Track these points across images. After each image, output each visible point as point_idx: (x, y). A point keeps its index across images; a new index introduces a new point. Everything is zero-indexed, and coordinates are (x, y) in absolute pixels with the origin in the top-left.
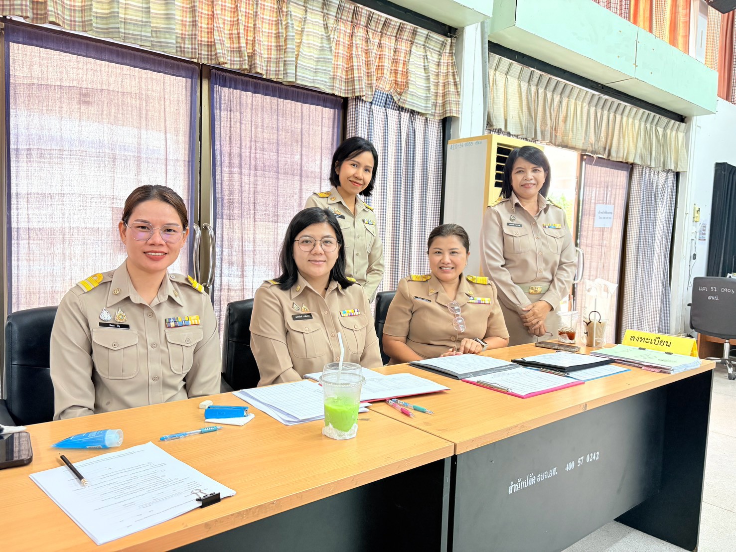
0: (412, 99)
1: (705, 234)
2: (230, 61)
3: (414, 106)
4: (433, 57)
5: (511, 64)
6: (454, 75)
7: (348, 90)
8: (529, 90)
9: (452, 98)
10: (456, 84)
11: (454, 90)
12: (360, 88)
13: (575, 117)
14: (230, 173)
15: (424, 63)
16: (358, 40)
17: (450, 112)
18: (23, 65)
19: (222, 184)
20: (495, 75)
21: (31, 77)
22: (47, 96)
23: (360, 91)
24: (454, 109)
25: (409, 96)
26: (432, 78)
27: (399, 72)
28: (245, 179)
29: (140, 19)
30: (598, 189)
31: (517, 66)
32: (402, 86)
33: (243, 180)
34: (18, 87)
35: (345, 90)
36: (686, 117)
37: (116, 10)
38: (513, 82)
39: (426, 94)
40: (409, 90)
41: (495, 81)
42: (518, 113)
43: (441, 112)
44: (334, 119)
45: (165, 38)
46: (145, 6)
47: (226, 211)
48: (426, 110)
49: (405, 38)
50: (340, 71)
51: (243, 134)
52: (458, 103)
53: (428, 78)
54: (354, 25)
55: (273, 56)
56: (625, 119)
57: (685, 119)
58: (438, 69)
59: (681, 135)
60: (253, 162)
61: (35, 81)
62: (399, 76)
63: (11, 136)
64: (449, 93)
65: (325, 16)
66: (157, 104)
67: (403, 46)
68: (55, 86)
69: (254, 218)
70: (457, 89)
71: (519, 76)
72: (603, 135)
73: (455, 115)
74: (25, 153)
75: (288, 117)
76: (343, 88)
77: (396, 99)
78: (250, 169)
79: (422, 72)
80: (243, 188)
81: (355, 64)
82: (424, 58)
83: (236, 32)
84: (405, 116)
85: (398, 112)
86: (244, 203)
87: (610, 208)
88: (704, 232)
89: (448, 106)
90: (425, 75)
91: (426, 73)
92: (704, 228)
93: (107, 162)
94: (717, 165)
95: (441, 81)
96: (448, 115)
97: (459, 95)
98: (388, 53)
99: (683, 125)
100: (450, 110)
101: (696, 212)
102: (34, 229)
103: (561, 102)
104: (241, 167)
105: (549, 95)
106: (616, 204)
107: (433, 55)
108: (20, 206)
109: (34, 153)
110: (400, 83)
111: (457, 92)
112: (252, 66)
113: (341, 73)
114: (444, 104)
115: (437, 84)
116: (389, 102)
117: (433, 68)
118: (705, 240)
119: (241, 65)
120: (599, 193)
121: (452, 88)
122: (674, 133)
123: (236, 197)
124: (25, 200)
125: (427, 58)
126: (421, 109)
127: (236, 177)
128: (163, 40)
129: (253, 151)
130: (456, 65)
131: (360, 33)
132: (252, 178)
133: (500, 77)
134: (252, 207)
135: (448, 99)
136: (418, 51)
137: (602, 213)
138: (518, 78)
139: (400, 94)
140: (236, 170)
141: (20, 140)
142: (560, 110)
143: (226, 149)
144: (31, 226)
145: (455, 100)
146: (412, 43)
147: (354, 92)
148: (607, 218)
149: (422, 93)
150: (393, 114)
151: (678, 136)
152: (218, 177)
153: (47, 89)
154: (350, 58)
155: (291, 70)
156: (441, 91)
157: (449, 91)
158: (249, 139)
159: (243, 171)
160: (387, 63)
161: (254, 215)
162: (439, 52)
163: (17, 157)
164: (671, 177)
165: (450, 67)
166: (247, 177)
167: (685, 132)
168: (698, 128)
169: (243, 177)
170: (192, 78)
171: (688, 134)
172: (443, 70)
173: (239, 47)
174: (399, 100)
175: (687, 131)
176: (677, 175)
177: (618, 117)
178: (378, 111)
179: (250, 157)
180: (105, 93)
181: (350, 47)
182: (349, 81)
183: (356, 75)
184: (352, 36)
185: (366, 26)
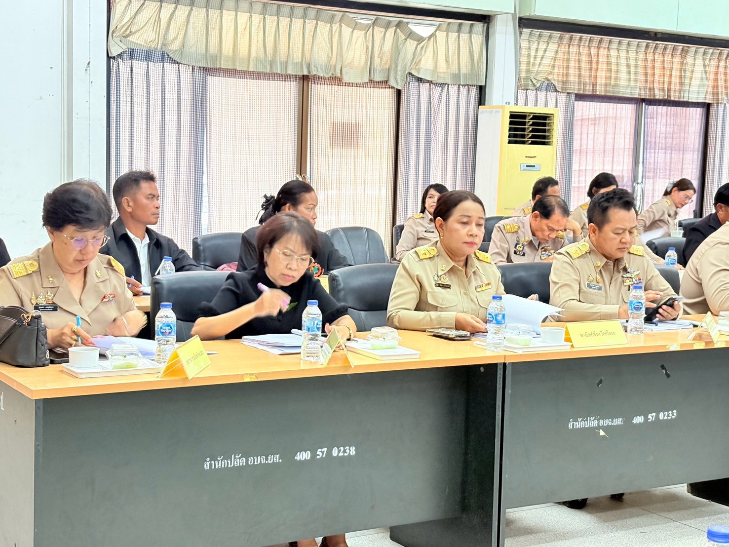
2: (659, 95)
12: (721, 98)
16: (721, 70)
21: (580, 116)
28: (656, 155)
29: (625, 84)
34: (576, 121)
37: (619, 83)
44: (703, 114)
45: (634, 90)
46: (628, 77)
50: (709, 88)
54: (719, 60)
55: (677, 88)
60: (661, 145)
65: (704, 60)
68: (587, 119)
75: (679, 117)
76: (711, 97)
81: (719, 84)
83: (662, 80)
104: (654, 148)
112: (669, 96)
113: (710, 90)
119: (664, 97)
127: (652, 154)
129: (661, 139)
131: (722, 63)
147: (718, 100)
154: (716, 80)
155: (686, 95)
161: (660, 175)
173: (664, 88)
181: (717, 73)
182: (716, 94)
183: (720, 90)
184: (718, 66)
185: (726, 59)
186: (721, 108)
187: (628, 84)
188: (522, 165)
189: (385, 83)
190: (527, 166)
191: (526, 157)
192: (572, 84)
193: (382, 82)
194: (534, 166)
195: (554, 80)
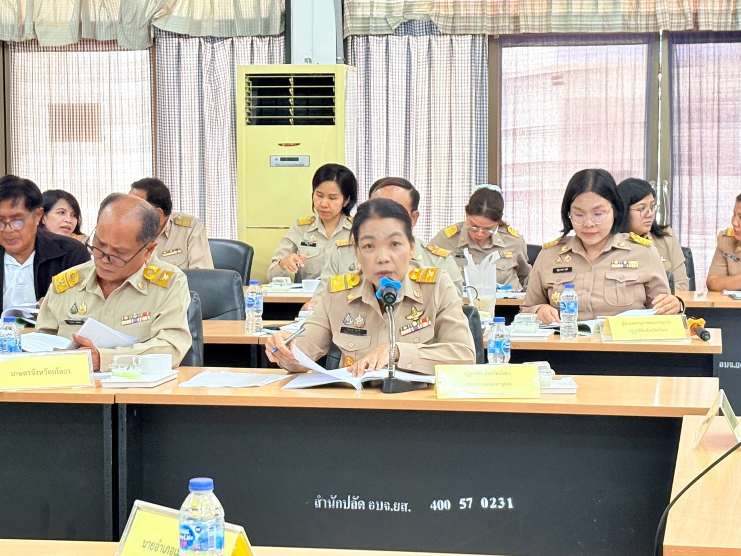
14: (690, 128)
18: (511, 63)
19: (679, 140)
21: (516, 73)
22: (528, 85)
28: (707, 133)
29: (590, 11)
33: (704, 135)
34: (507, 81)
47: (685, 167)
51: (704, 86)
60: (716, 114)
61: (519, 75)
63: (502, 121)
66: (616, 73)
68: (533, 75)
69: (718, 172)
74: (511, 132)
78: (713, 121)
80: (704, 143)
86: (706, 157)
93: (571, 133)
102: (517, 192)
104: (701, 121)
108: (507, 175)
109: (517, 131)
112: (697, 24)
123: (696, 152)
124: (512, 169)
127: (695, 132)
128: (611, 23)
129: (716, 102)
132: (715, 131)
134: (716, 161)
140: (695, 125)
141: (509, 122)
143: (684, 105)
144: (515, 190)
152: (676, 134)
153: (528, 79)
158: (710, 91)
159: (704, 125)
161: (718, 169)
163: (506, 136)
166: (709, 131)
169: (704, 130)
170: (648, 43)
173: (684, 10)
179: (713, 109)
180: (572, 72)
187: (594, 11)
188: (273, 158)
189: (112, 44)
190: (282, 159)
191: (281, 145)
192: (472, 20)
193: (107, 43)
194: (297, 159)
195: (438, 16)
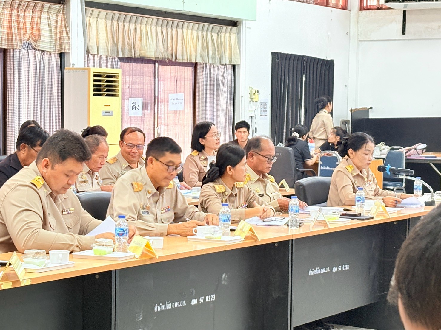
0: (43, 44)
1: (266, 111)
3: (43, 48)
4: (53, 17)
5: (99, 12)
6: (66, 27)
7: (9, 45)
8: (112, 24)
9: (65, 41)
10: (67, 32)
11: (66, 36)
12: (16, 44)
13: (147, 36)
15: (48, 21)
16: (14, 18)
17: (65, 50)
20: (90, 20)
23: (16, 46)
24: (67, 47)
25: (41, 43)
26: (53, 30)
27: (34, 28)
30: (169, 82)
31: (104, 12)
32: (37, 37)
35: (7, 44)
36: (237, 22)
38: (102, 22)
39: (50, 40)
40: (41, 39)
41: (90, 24)
42: (106, 41)
43: (59, 48)
48: (50, 49)
49: (37, 9)
50: (4, 35)
52: (69, 44)
53: (51, 31)
54: (12, 9)
56: (185, 31)
57: (237, 23)
58: (56, 24)
59: (234, 36)
62: (34, 31)
64: (63, 38)
67: (36, 14)
70: (68, 35)
71: (105, 17)
72: (169, 45)
73: (67, 51)
76: (6, 43)
77: (33, 45)
79: (47, 27)
81: (13, 31)
82: (48, 19)
84: (38, 53)
85: (34, 51)
87: (181, 95)
88: (265, 110)
89: (63, 45)
90: (49, 28)
91: (49, 27)
92: (265, 106)
94: (273, 54)
95: (58, 30)
96: (63, 51)
97: (69, 38)
98: (29, 20)
99: (234, 28)
100: (65, 48)
101: (253, 94)
103: (136, 28)
105: (126, 25)
106: (186, 92)
107: (53, 16)
110: (35, 35)
111: (68, 37)
113: (5, 36)
114: (60, 44)
115: (56, 34)
116: (29, 47)
117: (53, 23)
118: (266, 116)
120: (170, 86)
121: (65, 35)
122: (228, 35)
125: (50, 19)
126: (47, 49)
130: (67, 21)
131: (15, 12)
133: (93, 21)
135: (63, 41)
136: (44, 16)
137: (174, 100)
138: (105, 19)
139: (36, 41)
142: (136, 34)
145: (67, 42)
146: (41, 12)
147: (13, 46)
148: (179, 103)
149: (47, 39)
150: (31, 52)
151: (231, 37)
154: (10, 27)
156: (58, 36)
157: (63, 36)
160: (28, 26)
162: (57, 14)
164: (230, 69)
165: (63, 22)
167: (237, 33)
168: (248, 29)
171: (239, 34)
172: (59, 23)
174: (35, 45)
175: (239, 33)
176: (234, 66)
177: (180, 31)
178: (24, 52)
181: (10, 21)
182: (10, 40)
183: (14, 37)
184: (11, 15)
185: (18, 8)
186: (16, 53)
